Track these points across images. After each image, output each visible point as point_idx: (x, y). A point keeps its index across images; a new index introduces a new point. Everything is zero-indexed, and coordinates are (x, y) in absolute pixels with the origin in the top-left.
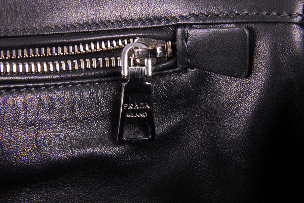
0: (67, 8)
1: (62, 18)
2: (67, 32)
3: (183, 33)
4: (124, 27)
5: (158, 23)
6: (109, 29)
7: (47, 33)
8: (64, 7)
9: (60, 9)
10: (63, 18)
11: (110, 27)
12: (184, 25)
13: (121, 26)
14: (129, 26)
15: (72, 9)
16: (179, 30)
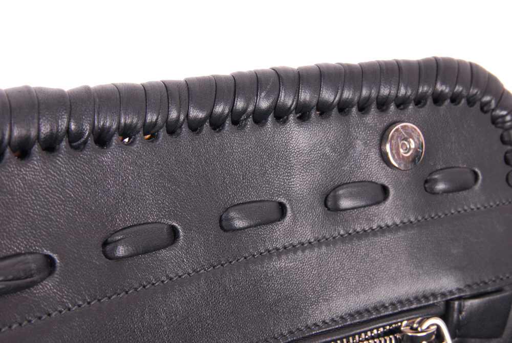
0: (335, 297)
1: (330, 310)
2: (337, 326)
3: (460, 305)
4: (400, 310)
5: (434, 300)
6: (384, 314)
7: (313, 333)
8: (331, 297)
9: (327, 299)
10: (332, 311)
11: (384, 312)
12: (459, 298)
13: (396, 308)
14: (404, 307)
15: (341, 298)
16: (456, 303)
